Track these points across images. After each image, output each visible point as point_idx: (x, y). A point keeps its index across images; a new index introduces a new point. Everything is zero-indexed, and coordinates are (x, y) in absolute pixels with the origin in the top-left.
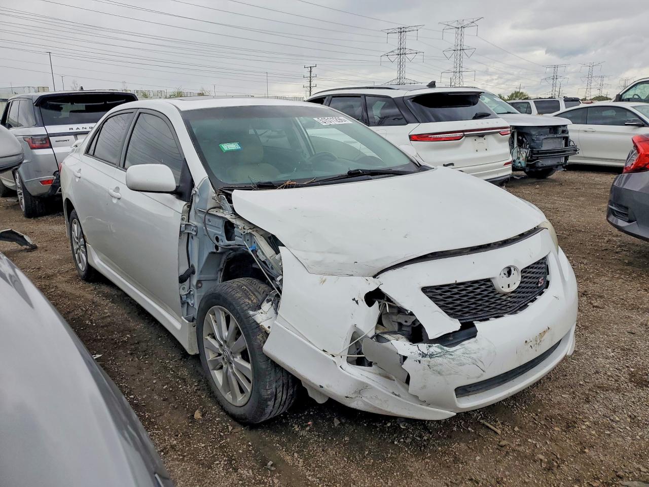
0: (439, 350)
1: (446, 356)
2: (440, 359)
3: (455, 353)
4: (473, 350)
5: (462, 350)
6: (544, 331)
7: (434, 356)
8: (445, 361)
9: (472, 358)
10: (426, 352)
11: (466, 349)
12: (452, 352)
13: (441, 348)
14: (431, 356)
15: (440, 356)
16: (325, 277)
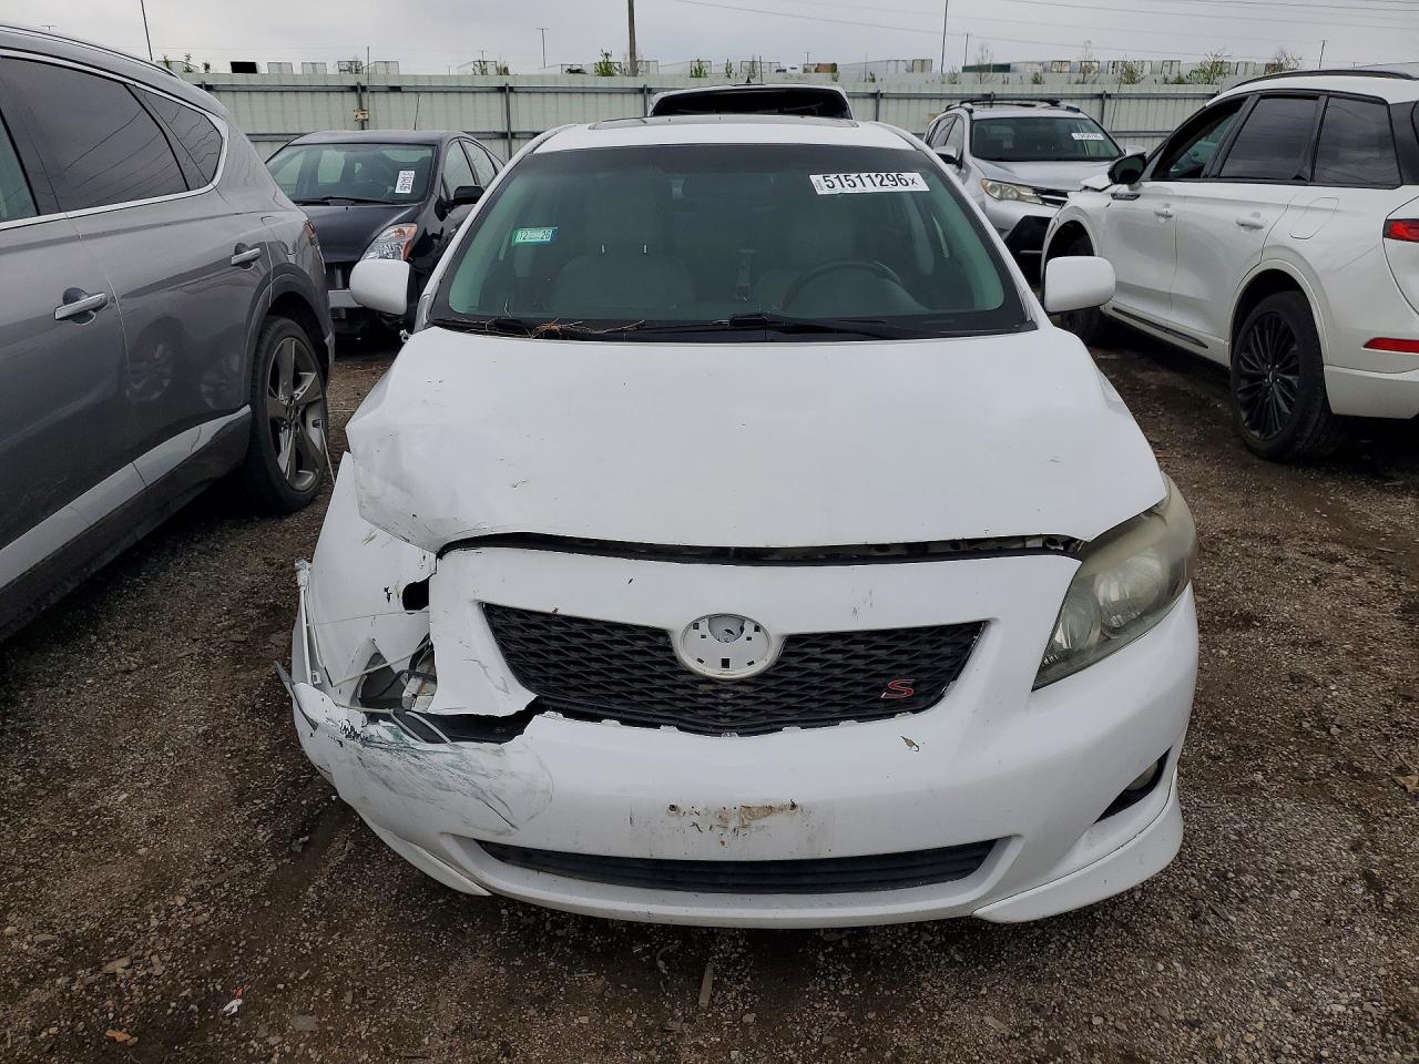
0: (390, 738)
1: (402, 754)
2: (385, 754)
3: (429, 756)
4: (483, 769)
5: (450, 757)
6: (771, 807)
7: (374, 744)
8: (398, 763)
9: (474, 785)
10: (358, 730)
11: (463, 759)
12: (423, 752)
13: (396, 735)
14: (367, 741)
15: (386, 750)
16: (378, 531)
